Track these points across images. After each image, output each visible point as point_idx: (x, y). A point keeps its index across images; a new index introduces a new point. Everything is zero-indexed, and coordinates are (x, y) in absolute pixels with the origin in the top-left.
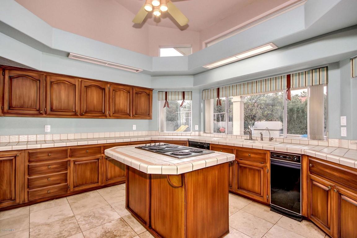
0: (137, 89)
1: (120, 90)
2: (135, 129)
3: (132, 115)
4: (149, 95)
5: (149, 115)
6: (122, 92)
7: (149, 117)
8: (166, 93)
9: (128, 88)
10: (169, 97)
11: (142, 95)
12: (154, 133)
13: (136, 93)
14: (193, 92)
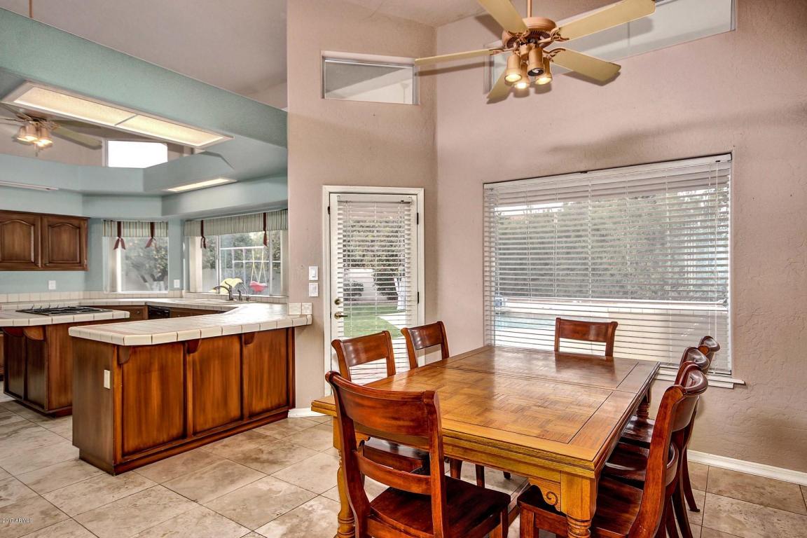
0: (50, 219)
1: (13, 222)
2: (54, 288)
3: (42, 263)
4: (79, 228)
5: (80, 263)
6: (17, 226)
7: (80, 266)
8: (119, 223)
9: (32, 218)
10: (124, 231)
11: (62, 228)
12: (94, 294)
13: (49, 226)
14: (169, 223)
